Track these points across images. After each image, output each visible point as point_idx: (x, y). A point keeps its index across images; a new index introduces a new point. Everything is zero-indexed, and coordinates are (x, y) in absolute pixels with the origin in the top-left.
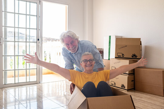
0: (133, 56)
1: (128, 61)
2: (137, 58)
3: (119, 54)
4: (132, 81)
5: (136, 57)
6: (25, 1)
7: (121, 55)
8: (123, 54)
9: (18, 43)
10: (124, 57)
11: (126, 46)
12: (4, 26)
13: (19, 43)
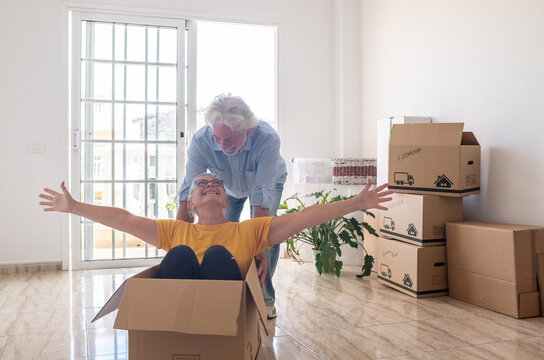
0: (441, 182)
1: (421, 197)
2: (453, 188)
3: (400, 177)
4: (436, 265)
5: (449, 186)
6: (143, 25)
7: (406, 181)
8: (410, 177)
9: (124, 147)
10: (412, 186)
11: (419, 150)
12: (86, 100)
13: (127, 145)
